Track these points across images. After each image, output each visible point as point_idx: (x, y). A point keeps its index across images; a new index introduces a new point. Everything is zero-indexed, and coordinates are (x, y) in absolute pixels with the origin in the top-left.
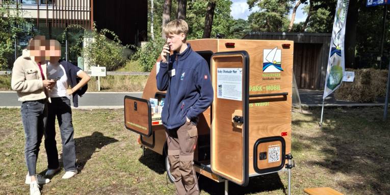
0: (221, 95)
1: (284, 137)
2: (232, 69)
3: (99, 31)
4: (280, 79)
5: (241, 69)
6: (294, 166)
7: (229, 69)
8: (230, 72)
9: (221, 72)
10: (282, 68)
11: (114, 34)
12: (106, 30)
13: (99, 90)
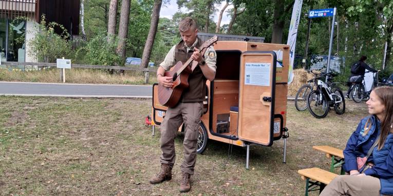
0: (249, 82)
1: (282, 115)
2: (260, 64)
3: (47, 25)
4: (281, 72)
5: (270, 64)
6: (288, 136)
7: (257, 64)
8: (259, 66)
9: (249, 65)
10: (283, 64)
11: (63, 28)
12: (54, 23)
13: (64, 81)
